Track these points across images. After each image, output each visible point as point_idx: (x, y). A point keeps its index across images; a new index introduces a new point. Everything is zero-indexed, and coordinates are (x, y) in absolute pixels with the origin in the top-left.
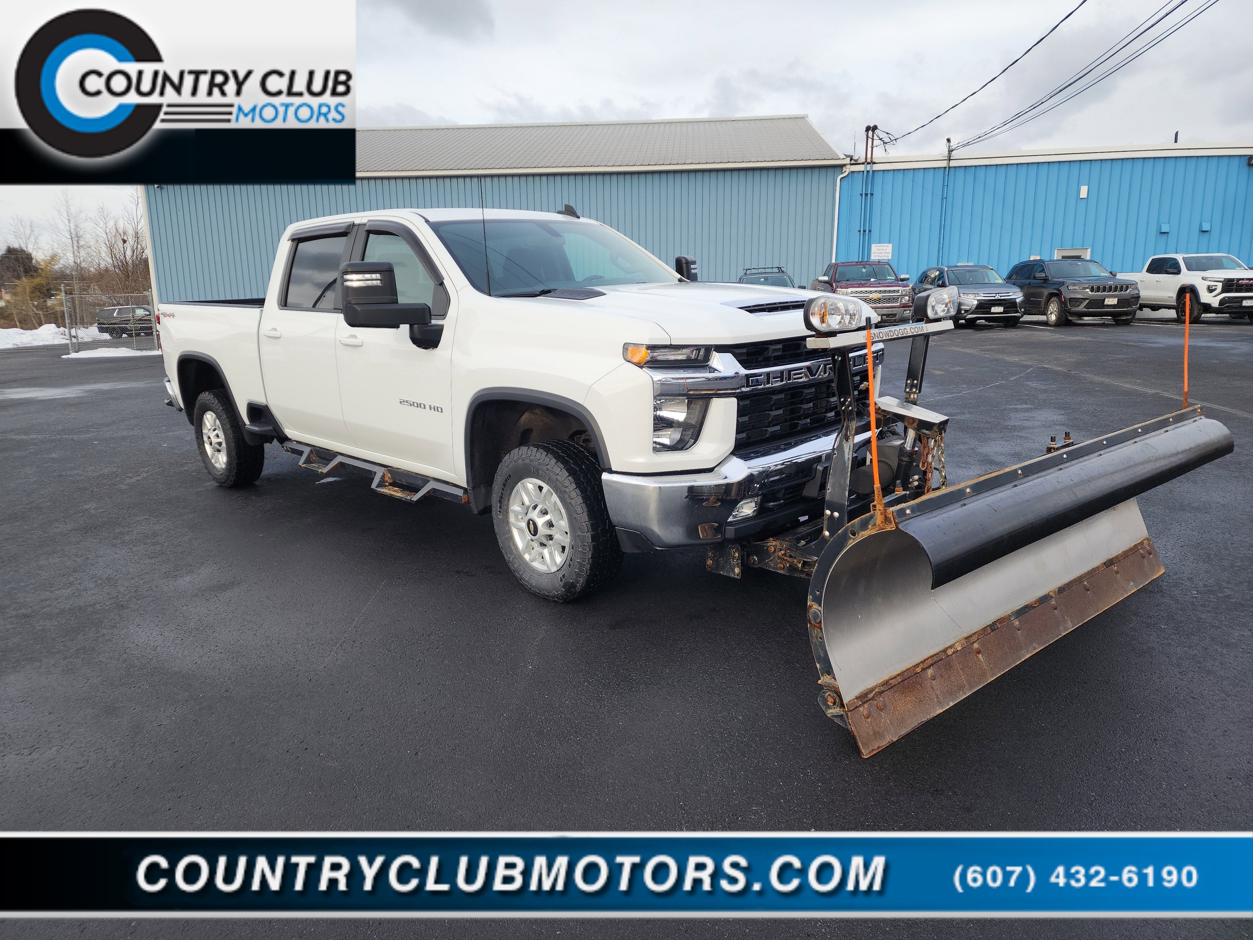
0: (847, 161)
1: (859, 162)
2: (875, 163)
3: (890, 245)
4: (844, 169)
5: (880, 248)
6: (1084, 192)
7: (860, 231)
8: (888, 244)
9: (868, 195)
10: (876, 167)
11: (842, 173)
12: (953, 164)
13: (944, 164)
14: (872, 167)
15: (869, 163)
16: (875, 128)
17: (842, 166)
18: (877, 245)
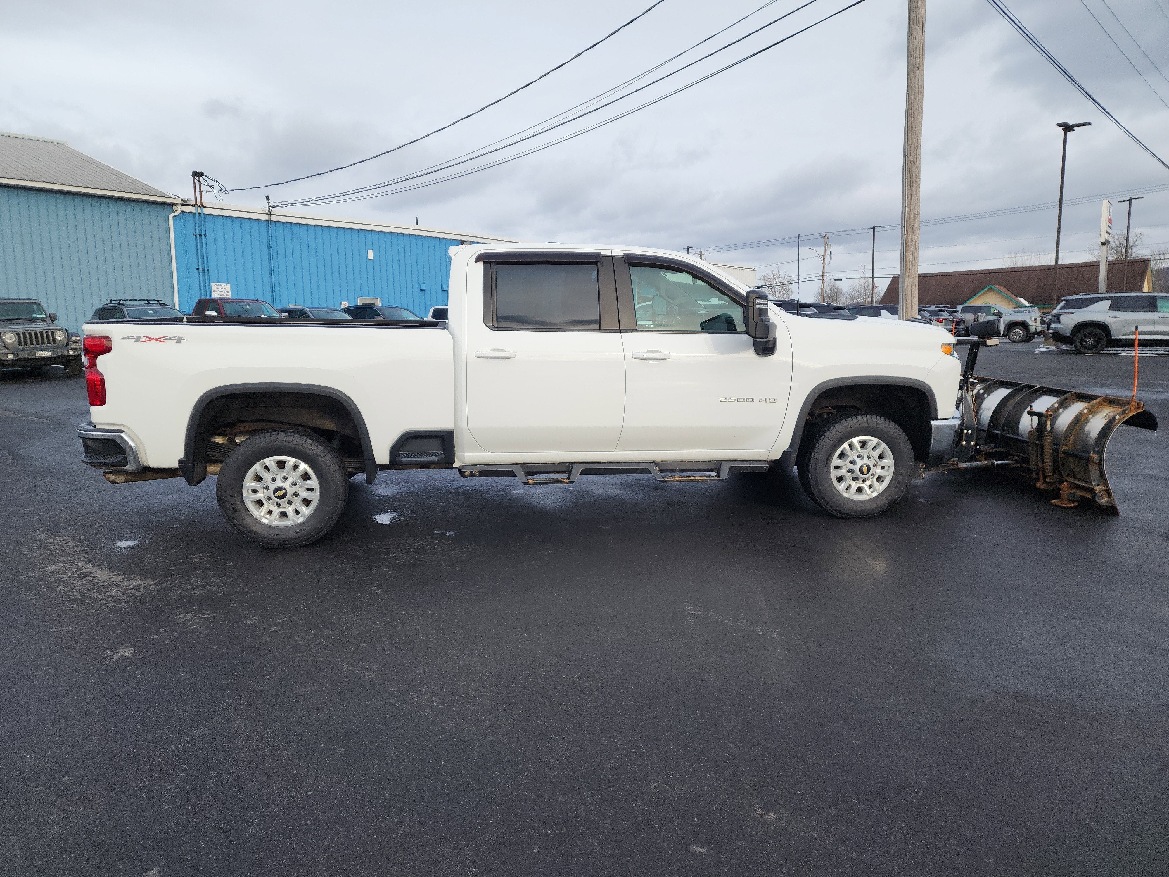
0: (179, 201)
1: (188, 203)
2: (204, 207)
3: (229, 285)
4: (175, 208)
5: (218, 287)
6: (371, 255)
7: (198, 270)
8: (226, 284)
9: (200, 236)
10: (206, 211)
11: (173, 212)
12: (273, 218)
13: (266, 217)
14: (202, 210)
15: (199, 206)
16: (201, 174)
17: (172, 205)
18: (216, 284)
